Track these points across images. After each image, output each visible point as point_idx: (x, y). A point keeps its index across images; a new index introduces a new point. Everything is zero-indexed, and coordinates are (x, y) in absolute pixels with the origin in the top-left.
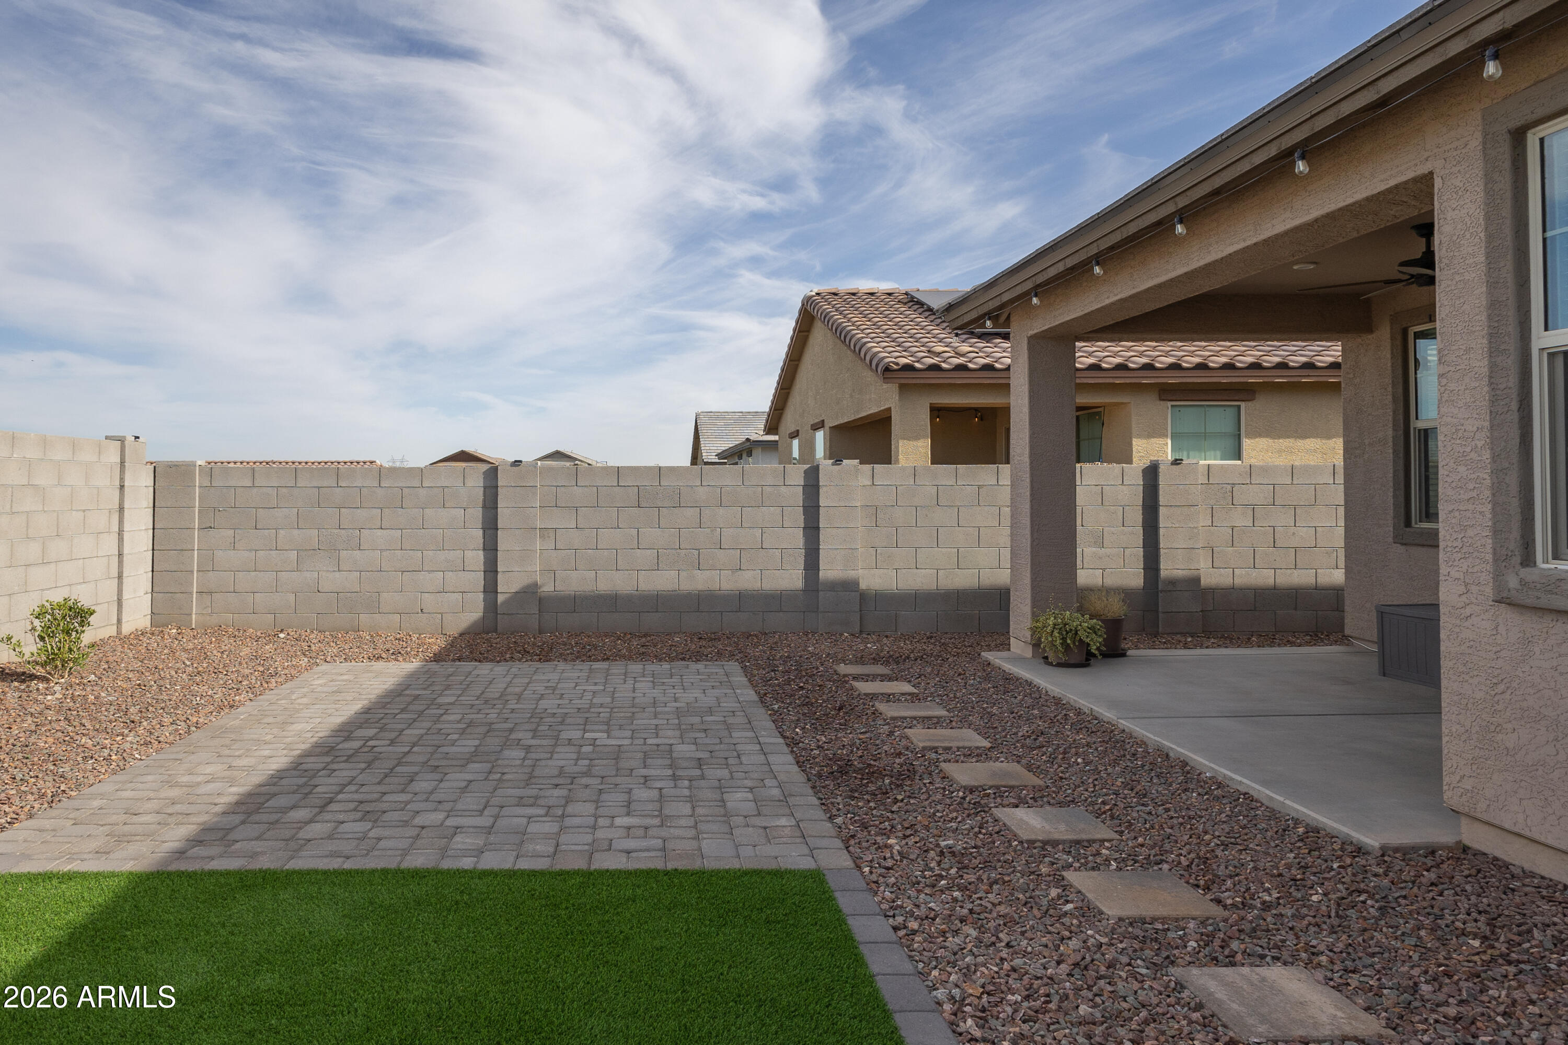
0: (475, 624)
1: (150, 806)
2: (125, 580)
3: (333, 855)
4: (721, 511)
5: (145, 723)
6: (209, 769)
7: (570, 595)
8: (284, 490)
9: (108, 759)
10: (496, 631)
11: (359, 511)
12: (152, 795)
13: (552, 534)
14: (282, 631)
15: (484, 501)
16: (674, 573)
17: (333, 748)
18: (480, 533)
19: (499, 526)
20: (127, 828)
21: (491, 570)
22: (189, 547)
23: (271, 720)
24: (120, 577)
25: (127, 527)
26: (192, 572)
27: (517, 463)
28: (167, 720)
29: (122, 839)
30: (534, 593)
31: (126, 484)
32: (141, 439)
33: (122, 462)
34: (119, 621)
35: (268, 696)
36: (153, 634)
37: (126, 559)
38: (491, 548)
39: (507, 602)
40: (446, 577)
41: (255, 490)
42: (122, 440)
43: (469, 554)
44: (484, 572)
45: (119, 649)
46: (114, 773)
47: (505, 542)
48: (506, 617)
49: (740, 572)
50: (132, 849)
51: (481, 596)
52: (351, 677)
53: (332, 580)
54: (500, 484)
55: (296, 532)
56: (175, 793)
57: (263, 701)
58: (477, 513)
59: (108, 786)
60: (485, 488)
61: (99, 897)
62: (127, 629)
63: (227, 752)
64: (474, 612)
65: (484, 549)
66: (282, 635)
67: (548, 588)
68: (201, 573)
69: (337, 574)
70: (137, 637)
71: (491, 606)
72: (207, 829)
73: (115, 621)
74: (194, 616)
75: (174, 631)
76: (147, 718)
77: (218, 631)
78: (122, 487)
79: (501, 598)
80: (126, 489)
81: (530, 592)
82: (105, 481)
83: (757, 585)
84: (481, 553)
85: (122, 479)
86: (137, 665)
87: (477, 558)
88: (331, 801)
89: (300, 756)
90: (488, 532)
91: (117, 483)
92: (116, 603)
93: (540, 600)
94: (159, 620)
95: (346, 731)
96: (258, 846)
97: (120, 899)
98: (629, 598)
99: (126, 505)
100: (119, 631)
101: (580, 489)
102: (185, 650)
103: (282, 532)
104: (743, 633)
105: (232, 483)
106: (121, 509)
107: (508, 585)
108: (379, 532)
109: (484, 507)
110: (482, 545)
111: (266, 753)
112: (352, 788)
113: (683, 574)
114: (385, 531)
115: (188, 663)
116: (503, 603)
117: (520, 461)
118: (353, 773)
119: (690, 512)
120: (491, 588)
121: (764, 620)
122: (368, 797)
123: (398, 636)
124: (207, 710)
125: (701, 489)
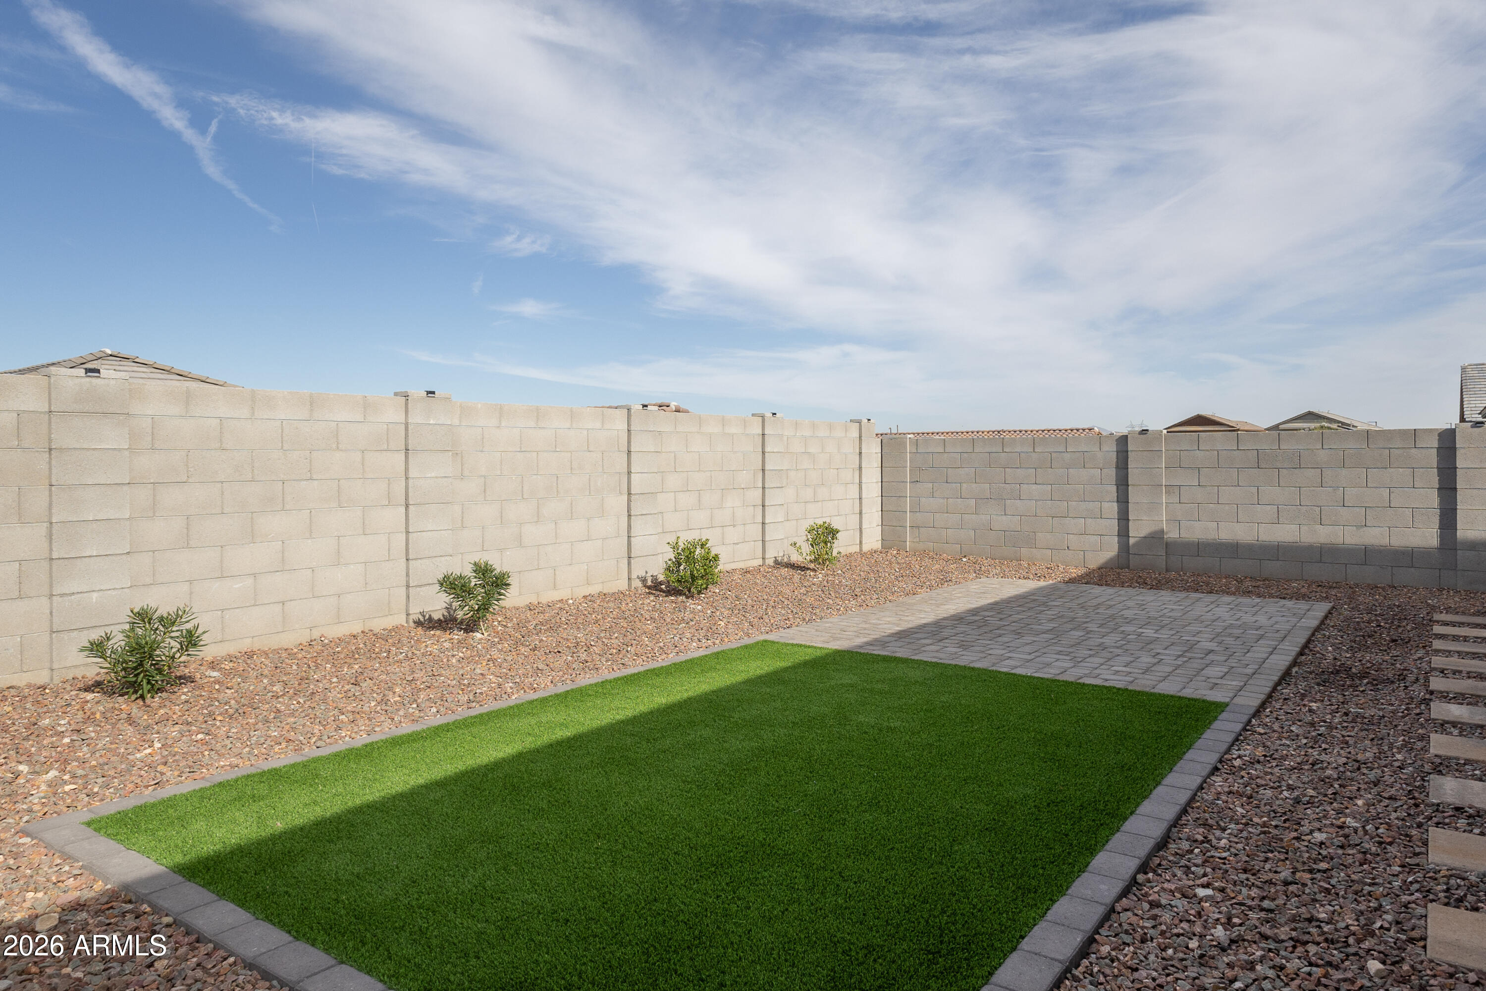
0: (1111, 560)
1: (852, 629)
2: (864, 516)
3: (934, 657)
4: (1344, 472)
5: (862, 597)
6: (888, 619)
7: (1193, 541)
8: (965, 455)
9: (839, 610)
10: (1128, 567)
11: (1019, 470)
12: (855, 625)
13: (1176, 490)
14: (965, 557)
15: (1117, 462)
16: (1295, 527)
17: (962, 618)
18: (1114, 488)
19: (1130, 483)
20: (839, 636)
21: (1124, 518)
22: (904, 495)
23: (933, 602)
24: (861, 513)
25: (864, 480)
26: (906, 512)
27: (1144, 432)
28: (875, 596)
29: (835, 639)
30: (1160, 538)
31: (863, 451)
32: (872, 421)
33: (860, 437)
34: (861, 542)
35: (939, 591)
36: (881, 553)
37: (863, 501)
38: (1123, 500)
39: (1136, 544)
40: (1087, 522)
41: (946, 455)
42: (860, 422)
43: (1106, 505)
44: (1118, 519)
45: (859, 559)
46: (840, 615)
47: (1134, 495)
48: (1137, 556)
49: (1365, 528)
50: (838, 643)
51: (1116, 539)
52: (997, 586)
53: (1001, 522)
54: (1130, 449)
55: (974, 485)
56: (867, 626)
57: (933, 593)
58: (1111, 472)
59: (835, 619)
60: (1117, 452)
61: (818, 653)
62: (866, 548)
63: (901, 613)
64: (1109, 551)
65: (1118, 501)
66: (964, 560)
67: (1172, 534)
68: (912, 514)
69: (1004, 518)
70: (871, 554)
71: (1124, 547)
72: (876, 640)
73: (858, 542)
74: (908, 543)
75: (895, 552)
76: (864, 595)
77: (923, 554)
78: (860, 453)
79: (1132, 541)
80: (863, 455)
81: (1157, 537)
82: (850, 449)
83: (1385, 541)
84: (1115, 504)
85: (860, 448)
86: (867, 568)
87: (1112, 508)
88: (947, 638)
89: (941, 619)
90: (1121, 487)
91: (858, 451)
92: (858, 531)
93: (1167, 544)
94: (886, 544)
95: (975, 612)
96: (898, 649)
97: (827, 655)
98: (1250, 548)
99: (863, 466)
100: (861, 550)
101: (1202, 453)
102: (898, 563)
103: (964, 485)
104: (1369, 585)
105: (930, 450)
106: (860, 468)
107: (1138, 531)
108: (1034, 487)
109: (1117, 467)
110: (1116, 498)
111: (922, 616)
112: (962, 635)
113: (1303, 528)
114: (1039, 486)
115: (897, 570)
116: (1134, 545)
117: (1147, 430)
118: (967, 630)
119: (1310, 473)
120: (1123, 532)
121: (1392, 574)
122: (969, 640)
123: (1049, 566)
124: (899, 594)
125: (1322, 452)
